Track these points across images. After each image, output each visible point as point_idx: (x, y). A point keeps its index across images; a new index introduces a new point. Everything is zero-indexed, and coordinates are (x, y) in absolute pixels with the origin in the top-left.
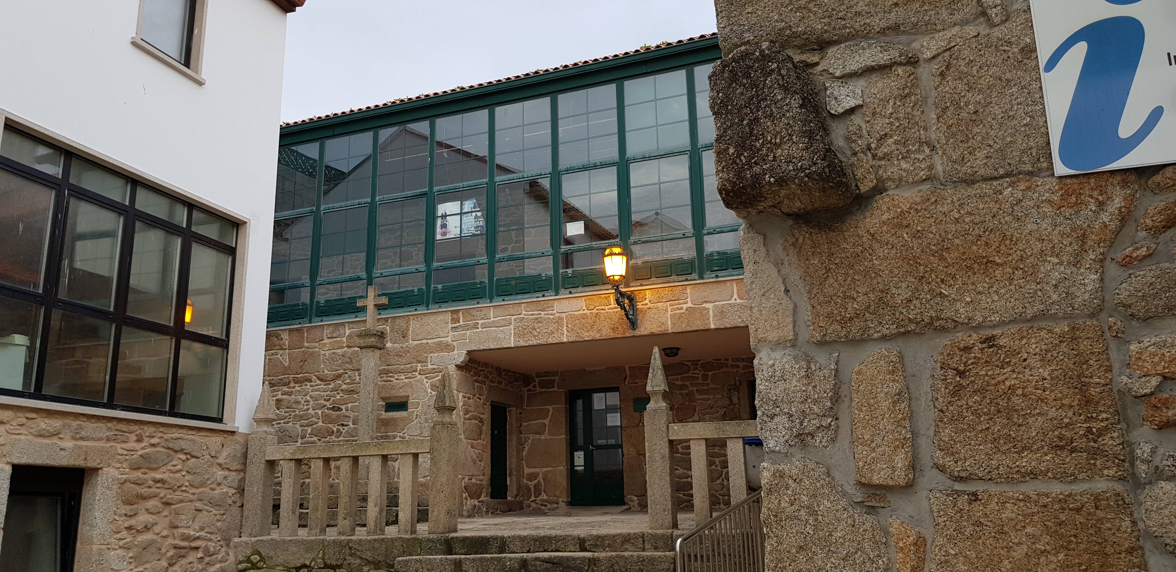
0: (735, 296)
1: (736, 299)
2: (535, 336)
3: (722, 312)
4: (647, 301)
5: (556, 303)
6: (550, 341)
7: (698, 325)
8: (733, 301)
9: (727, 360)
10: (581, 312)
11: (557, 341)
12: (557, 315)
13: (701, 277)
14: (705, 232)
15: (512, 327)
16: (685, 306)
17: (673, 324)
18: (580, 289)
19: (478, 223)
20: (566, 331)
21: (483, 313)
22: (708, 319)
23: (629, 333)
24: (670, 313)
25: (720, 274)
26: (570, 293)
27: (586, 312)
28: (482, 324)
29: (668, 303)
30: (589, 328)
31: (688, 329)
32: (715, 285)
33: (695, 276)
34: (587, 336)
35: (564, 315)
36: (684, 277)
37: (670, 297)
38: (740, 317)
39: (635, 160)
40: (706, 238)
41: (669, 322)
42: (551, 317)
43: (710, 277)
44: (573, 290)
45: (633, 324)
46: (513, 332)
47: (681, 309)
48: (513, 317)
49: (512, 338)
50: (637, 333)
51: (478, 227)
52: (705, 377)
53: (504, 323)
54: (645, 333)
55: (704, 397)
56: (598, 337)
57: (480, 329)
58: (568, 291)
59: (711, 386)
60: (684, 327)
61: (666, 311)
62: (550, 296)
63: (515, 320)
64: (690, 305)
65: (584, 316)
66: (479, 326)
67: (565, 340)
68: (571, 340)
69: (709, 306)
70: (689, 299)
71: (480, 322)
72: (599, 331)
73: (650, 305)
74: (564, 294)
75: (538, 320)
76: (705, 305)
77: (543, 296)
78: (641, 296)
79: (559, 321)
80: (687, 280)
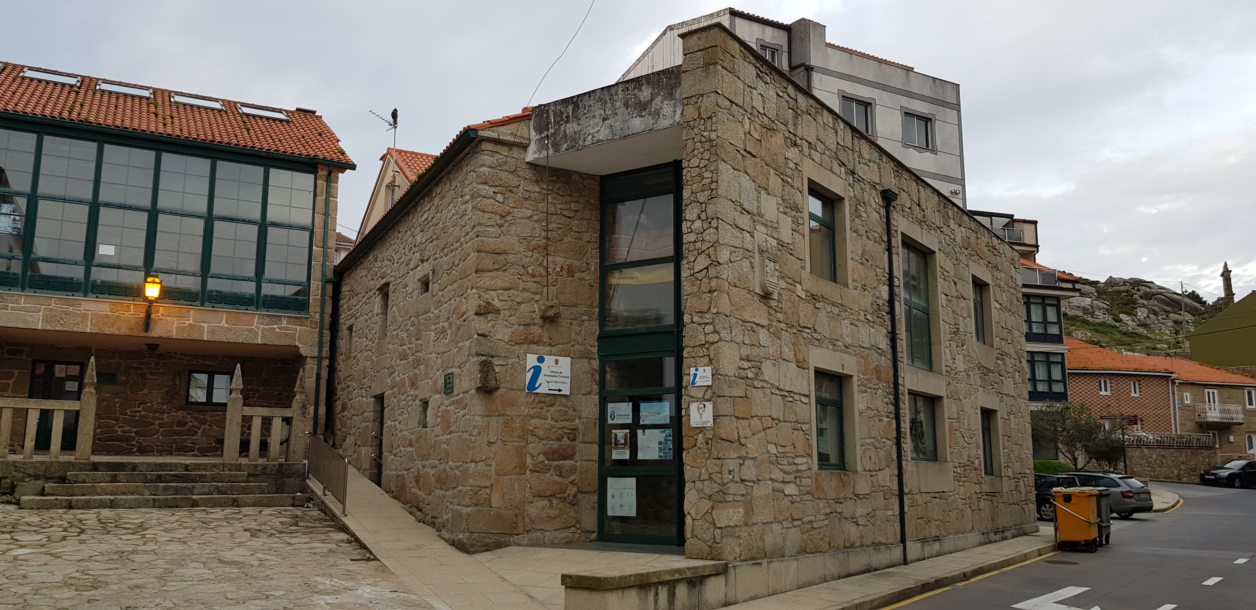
0: (224, 322)
1: (223, 324)
2: (61, 324)
3: (213, 331)
4: (159, 314)
5: (83, 303)
6: (75, 329)
7: (195, 336)
8: (221, 325)
9: (176, 354)
10: (104, 313)
11: (81, 331)
12: (84, 311)
13: (202, 305)
14: (209, 275)
15: (41, 314)
16: (187, 322)
17: (177, 333)
18: (106, 296)
19: (15, 225)
20: (89, 325)
21: (14, 298)
22: (203, 333)
23: (143, 334)
24: (175, 325)
25: (215, 305)
26: (97, 297)
27: (109, 313)
28: (12, 307)
29: (175, 318)
30: (110, 325)
31: (188, 338)
32: (212, 312)
33: (198, 303)
34: (107, 331)
35: (89, 313)
36: (190, 303)
37: (178, 314)
38: (225, 336)
39: (164, 212)
40: (209, 279)
41: (174, 331)
42: (78, 312)
43: (208, 307)
44: (100, 296)
45: (147, 328)
46: (41, 318)
47: (185, 323)
48: (43, 307)
49: (40, 322)
50: (149, 334)
51: (15, 228)
52: (157, 364)
53: (34, 309)
54: (155, 336)
55: (154, 377)
56: (117, 332)
57: (10, 311)
58: (95, 295)
59: (161, 370)
60: (185, 336)
61: (173, 323)
62: (79, 297)
63: (45, 309)
64: (191, 322)
65: (107, 316)
66: (9, 308)
67: (88, 331)
68: (93, 331)
69: (205, 325)
70: (191, 318)
71: (11, 305)
72: (118, 329)
73: (161, 317)
74: (91, 297)
75: (66, 313)
76: (202, 324)
77: (73, 295)
78: (156, 309)
79: (85, 316)
80: (191, 305)
